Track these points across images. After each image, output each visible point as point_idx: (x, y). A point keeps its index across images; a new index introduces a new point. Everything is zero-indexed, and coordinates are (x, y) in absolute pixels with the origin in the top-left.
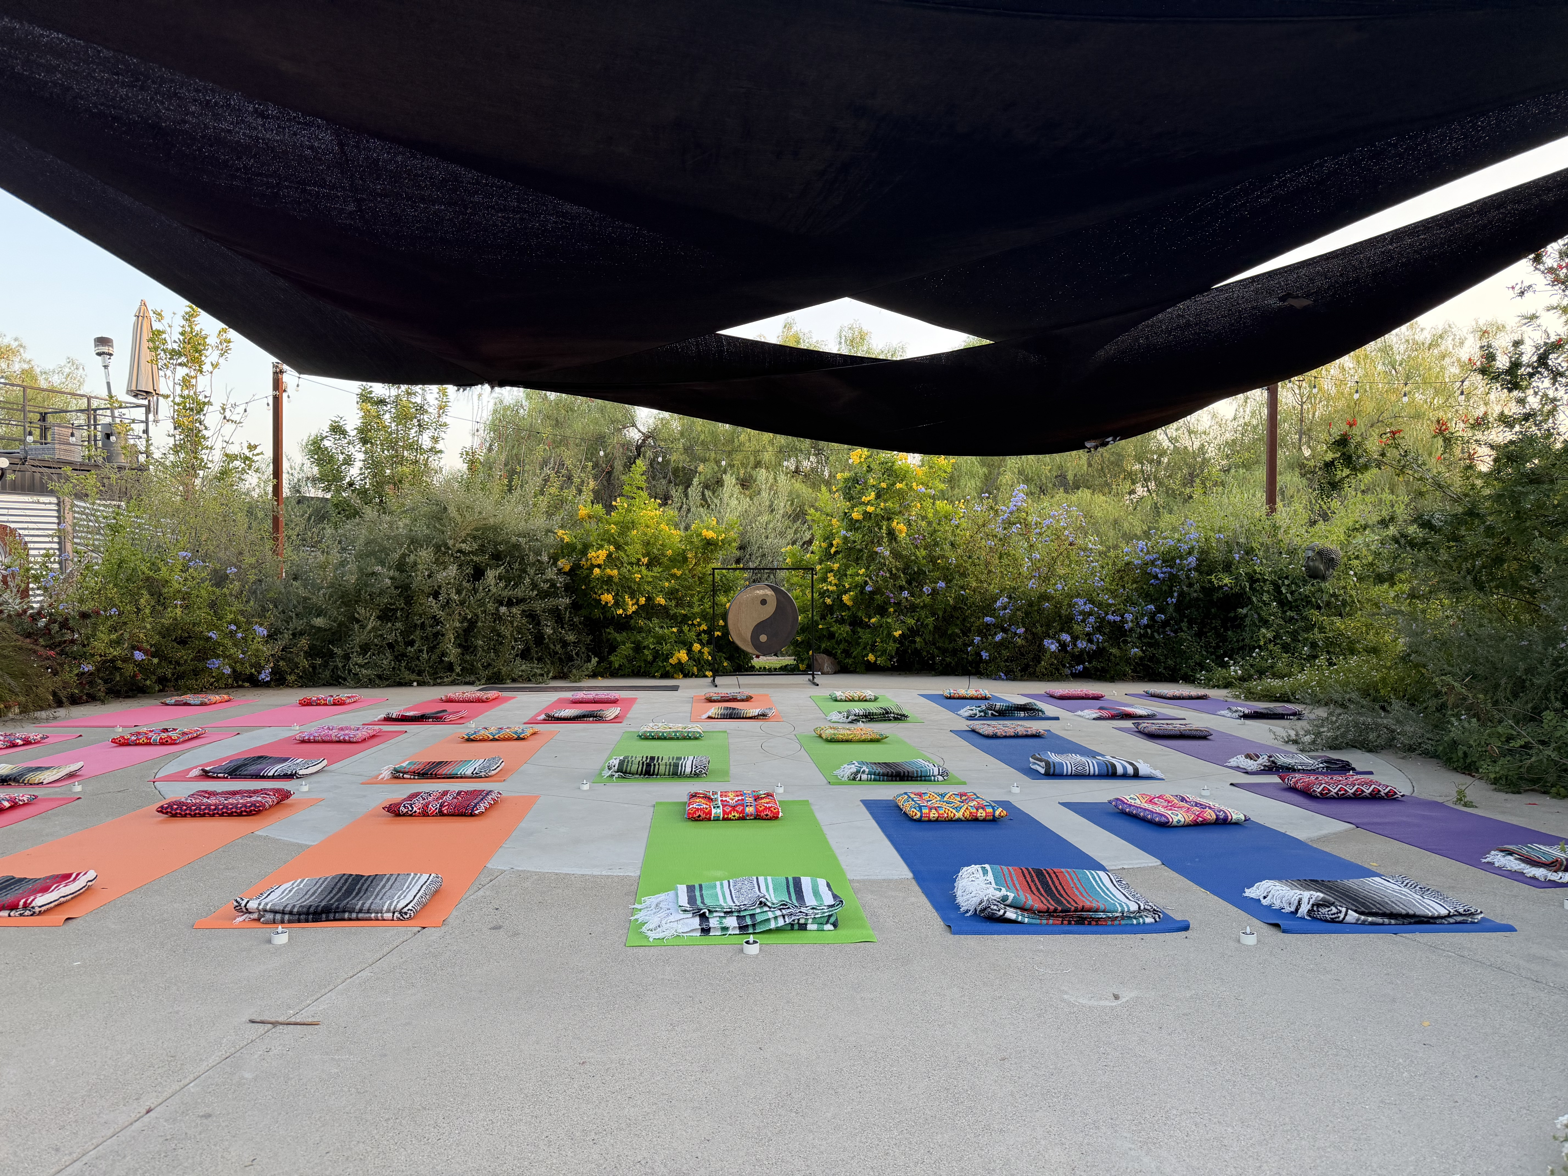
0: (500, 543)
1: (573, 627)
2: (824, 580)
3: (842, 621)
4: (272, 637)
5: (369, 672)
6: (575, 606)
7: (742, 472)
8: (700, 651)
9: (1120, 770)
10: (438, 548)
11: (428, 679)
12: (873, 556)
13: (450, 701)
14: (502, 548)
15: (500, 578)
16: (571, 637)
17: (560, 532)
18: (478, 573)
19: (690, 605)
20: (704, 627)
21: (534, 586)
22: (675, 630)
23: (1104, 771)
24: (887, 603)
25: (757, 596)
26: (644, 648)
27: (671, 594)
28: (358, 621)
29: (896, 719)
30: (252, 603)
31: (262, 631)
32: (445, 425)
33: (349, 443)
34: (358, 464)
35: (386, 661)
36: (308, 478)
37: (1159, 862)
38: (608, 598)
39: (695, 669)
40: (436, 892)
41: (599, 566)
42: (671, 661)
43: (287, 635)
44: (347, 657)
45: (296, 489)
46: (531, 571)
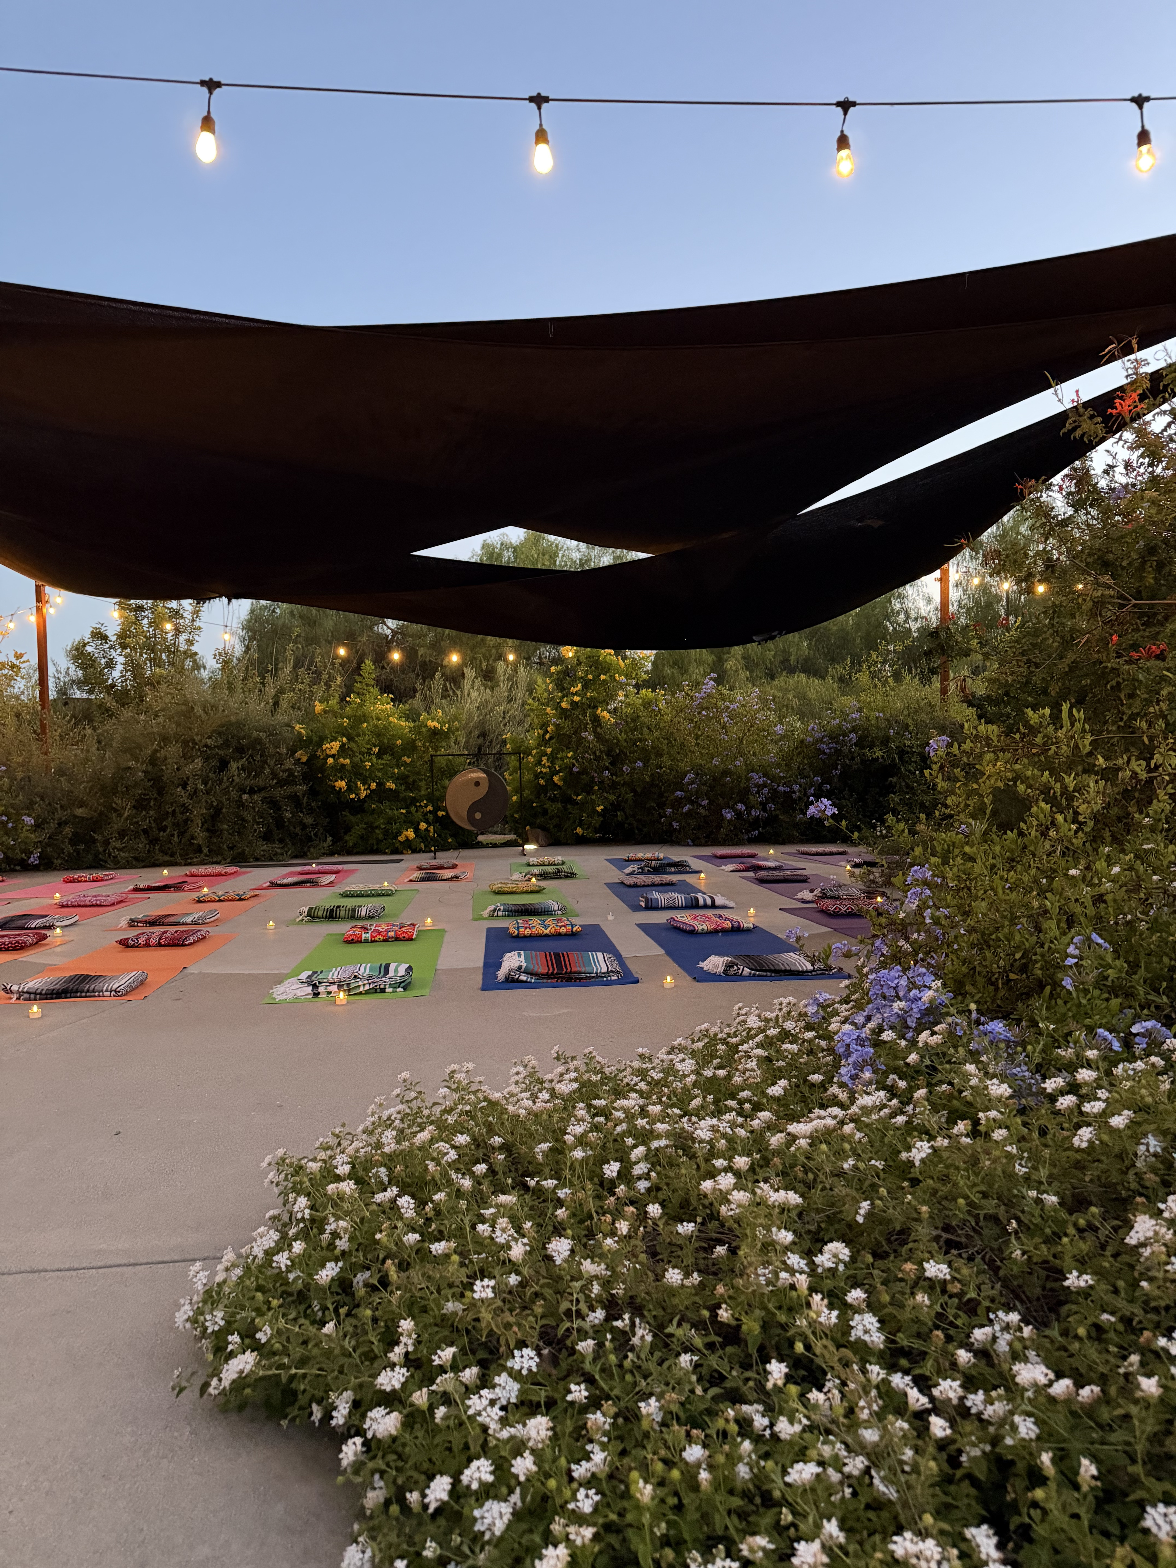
0: (244, 738)
1: (311, 811)
2: (539, 762)
3: (553, 800)
4: (38, 826)
5: (126, 855)
6: (313, 792)
7: (484, 664)
8: (426, 829)
9: (701, 902)
10: (185, 743)
11: (179, 860)
12: (581, 740)
13: (192, 875)
14: (244, 742)
15: (243, 769)
16: (309, 820)
17: (298, 727)
18: (223, 765)
19: (419, 789)
20: (430, 808)
21: (274, 775)
22: (404, 811)
23: (689, 904)
24: (592, 781)
25: (472, 779)
26: (377, 827)
27: (400, 779)
28: (115, 810)
29: (567, 877)
30: (21, 797)
31: (29, 820)
32: (199, 628)
33: (110, 648)
34: (119, 667)
35: (142, 844)
36: (73, 681)
37: (663, 952)
38: (341, 784)
39: (422, 845)
40: (142, 983)
41: (333, 756)
42: (400, 838)
43: (53, 825)
44: (107, 843)
45: (62, 692)
46: (271, 762)
